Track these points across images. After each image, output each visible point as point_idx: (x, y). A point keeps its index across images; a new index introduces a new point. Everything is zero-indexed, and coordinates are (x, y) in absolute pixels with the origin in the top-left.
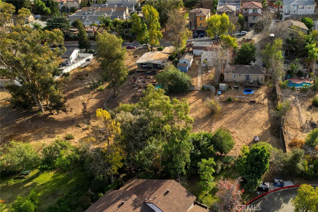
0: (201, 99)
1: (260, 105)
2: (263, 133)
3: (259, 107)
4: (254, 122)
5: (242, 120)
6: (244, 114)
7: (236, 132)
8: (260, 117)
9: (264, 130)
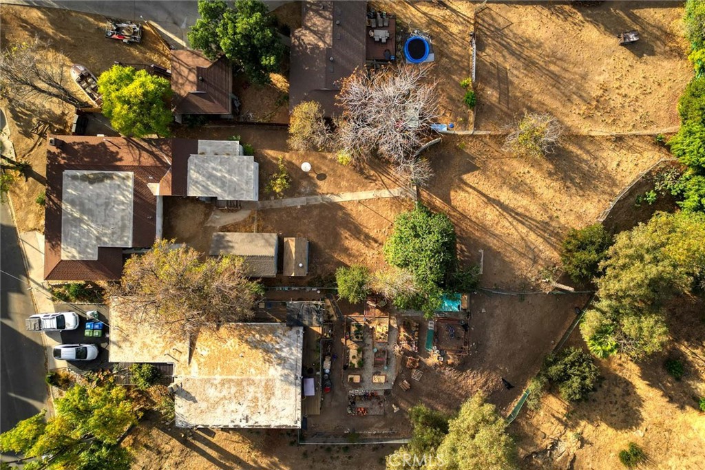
0: (465, 177)
1: (480, 21)
2: (595, 22)
3: (490, 25)
4: (559, 40)
5: (552, 68)
6: (529, 64)
7: (602, 83)
8: (536, 27)
9: (588, 21)
